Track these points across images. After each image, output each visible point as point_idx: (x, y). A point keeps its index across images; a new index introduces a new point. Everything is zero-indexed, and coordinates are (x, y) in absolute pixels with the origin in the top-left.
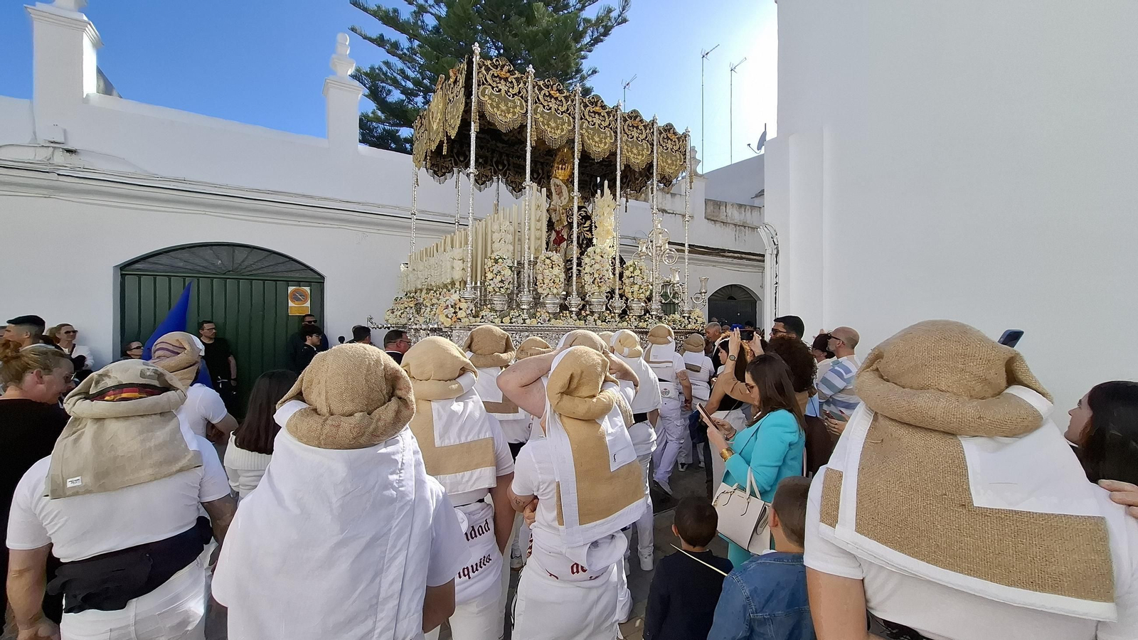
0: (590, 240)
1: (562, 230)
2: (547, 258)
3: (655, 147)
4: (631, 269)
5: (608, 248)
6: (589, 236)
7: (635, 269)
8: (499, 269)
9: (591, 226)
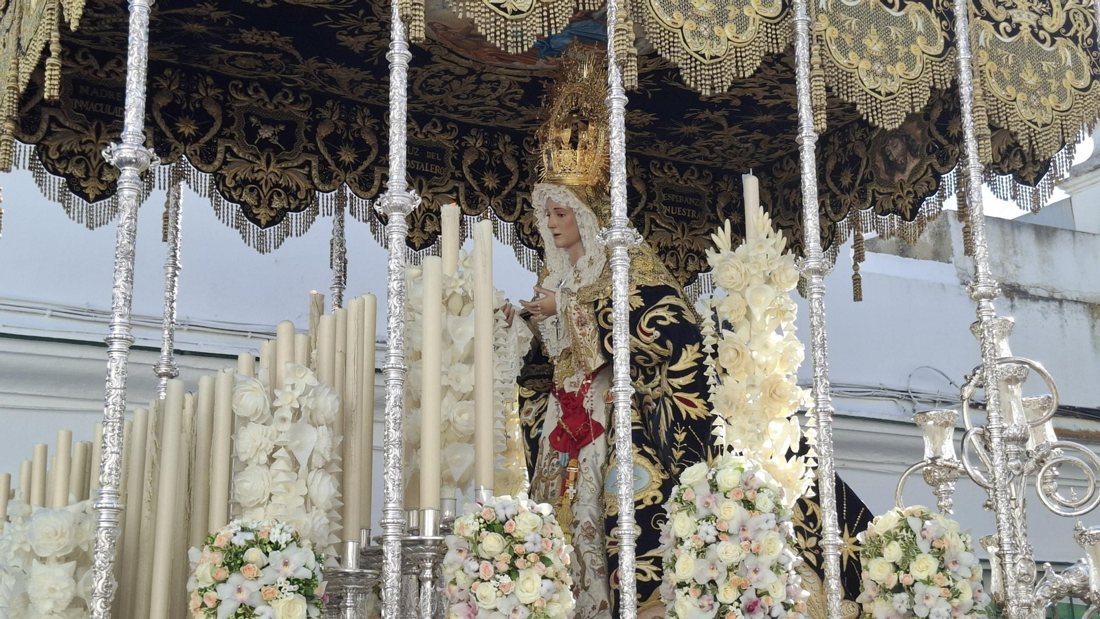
0: (703, 428)
1: (585, 388)
2: (490, 527)
3: (961, 26)
4: (894, 551)
5: (779, 460)
6: (698, 412)
7: (910, 550)
8: (243, 597)
9: (700, 367)
